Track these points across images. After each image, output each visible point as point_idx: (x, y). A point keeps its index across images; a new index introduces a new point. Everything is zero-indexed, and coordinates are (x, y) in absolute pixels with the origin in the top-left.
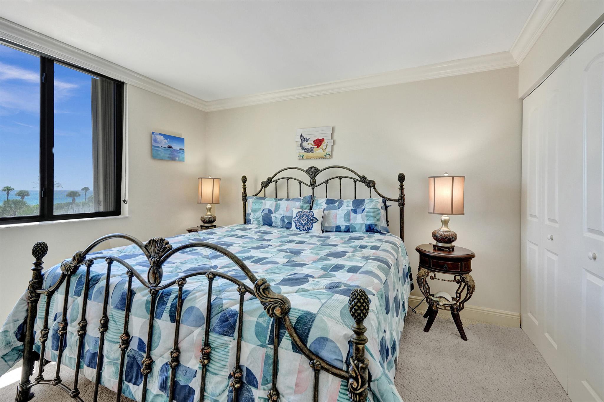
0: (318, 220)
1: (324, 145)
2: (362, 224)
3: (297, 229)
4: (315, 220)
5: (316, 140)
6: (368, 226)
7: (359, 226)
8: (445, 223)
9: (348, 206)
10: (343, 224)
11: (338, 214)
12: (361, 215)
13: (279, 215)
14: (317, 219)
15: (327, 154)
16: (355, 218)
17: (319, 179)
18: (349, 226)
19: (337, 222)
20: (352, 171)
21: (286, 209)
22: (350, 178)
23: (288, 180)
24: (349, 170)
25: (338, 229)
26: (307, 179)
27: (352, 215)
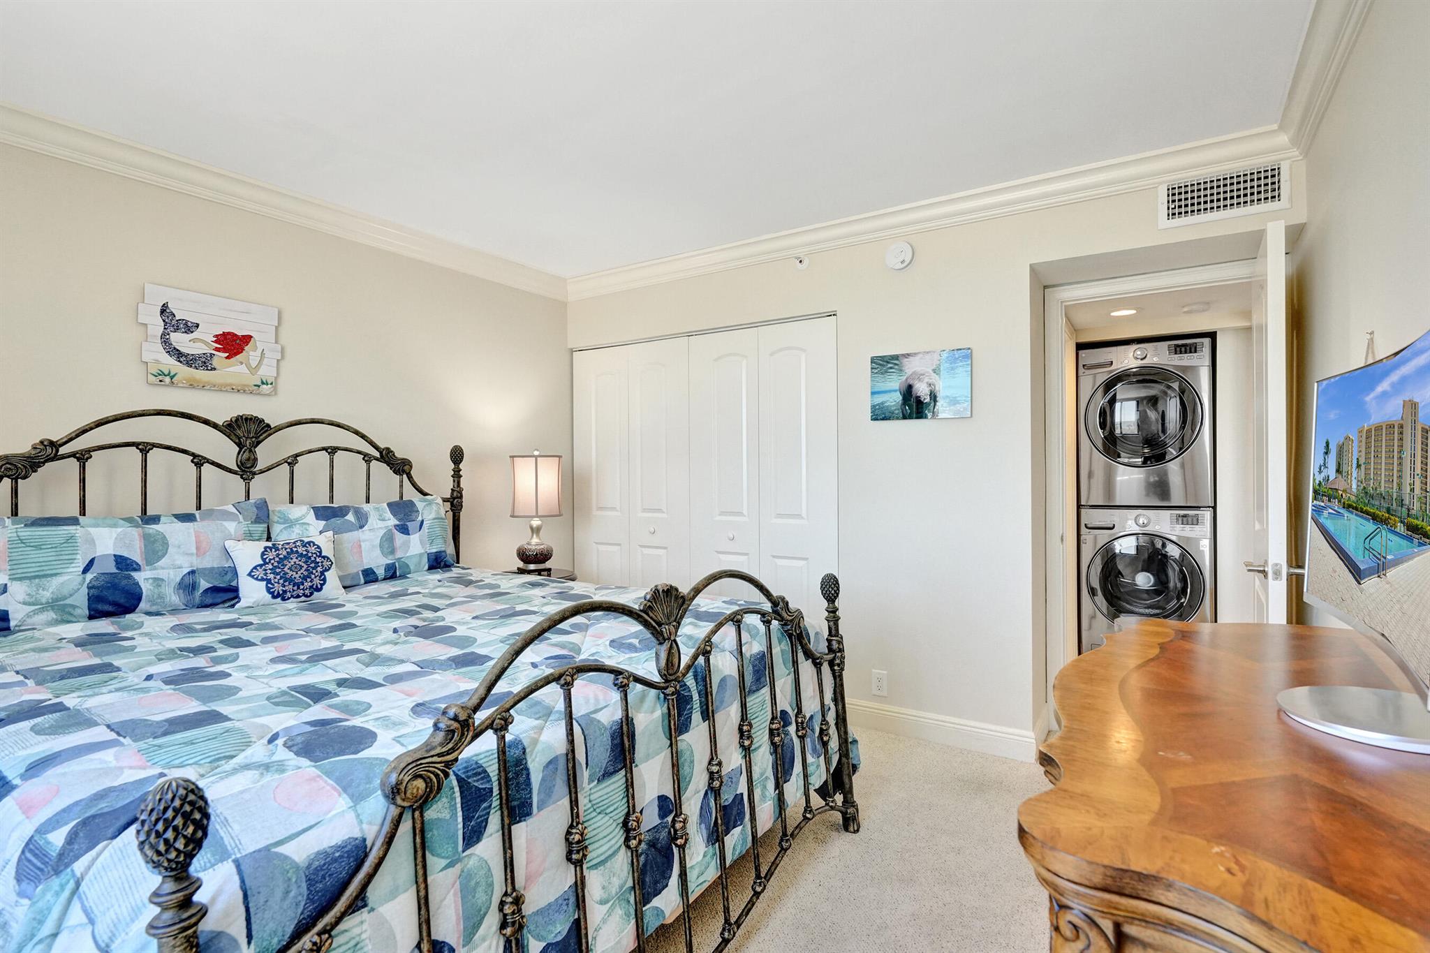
2: (421, 555)
4: (326, 564)
6: (434, 557)
7: (415, 560)
8: (536, 531)
9: (381, 521)
10: (378, 562)
11: (364, 541)
12: (418, 534)
13: (172, 572)
14: (331, 561)
15: (263, 383)
16: (407, 545)
17: (266, 453)
18: (394, 564)
19: (365, 561)
21: (198, 548)
23: (145, 452)
25: (370, 576)
26: (226, 451)
27: (399, 538)
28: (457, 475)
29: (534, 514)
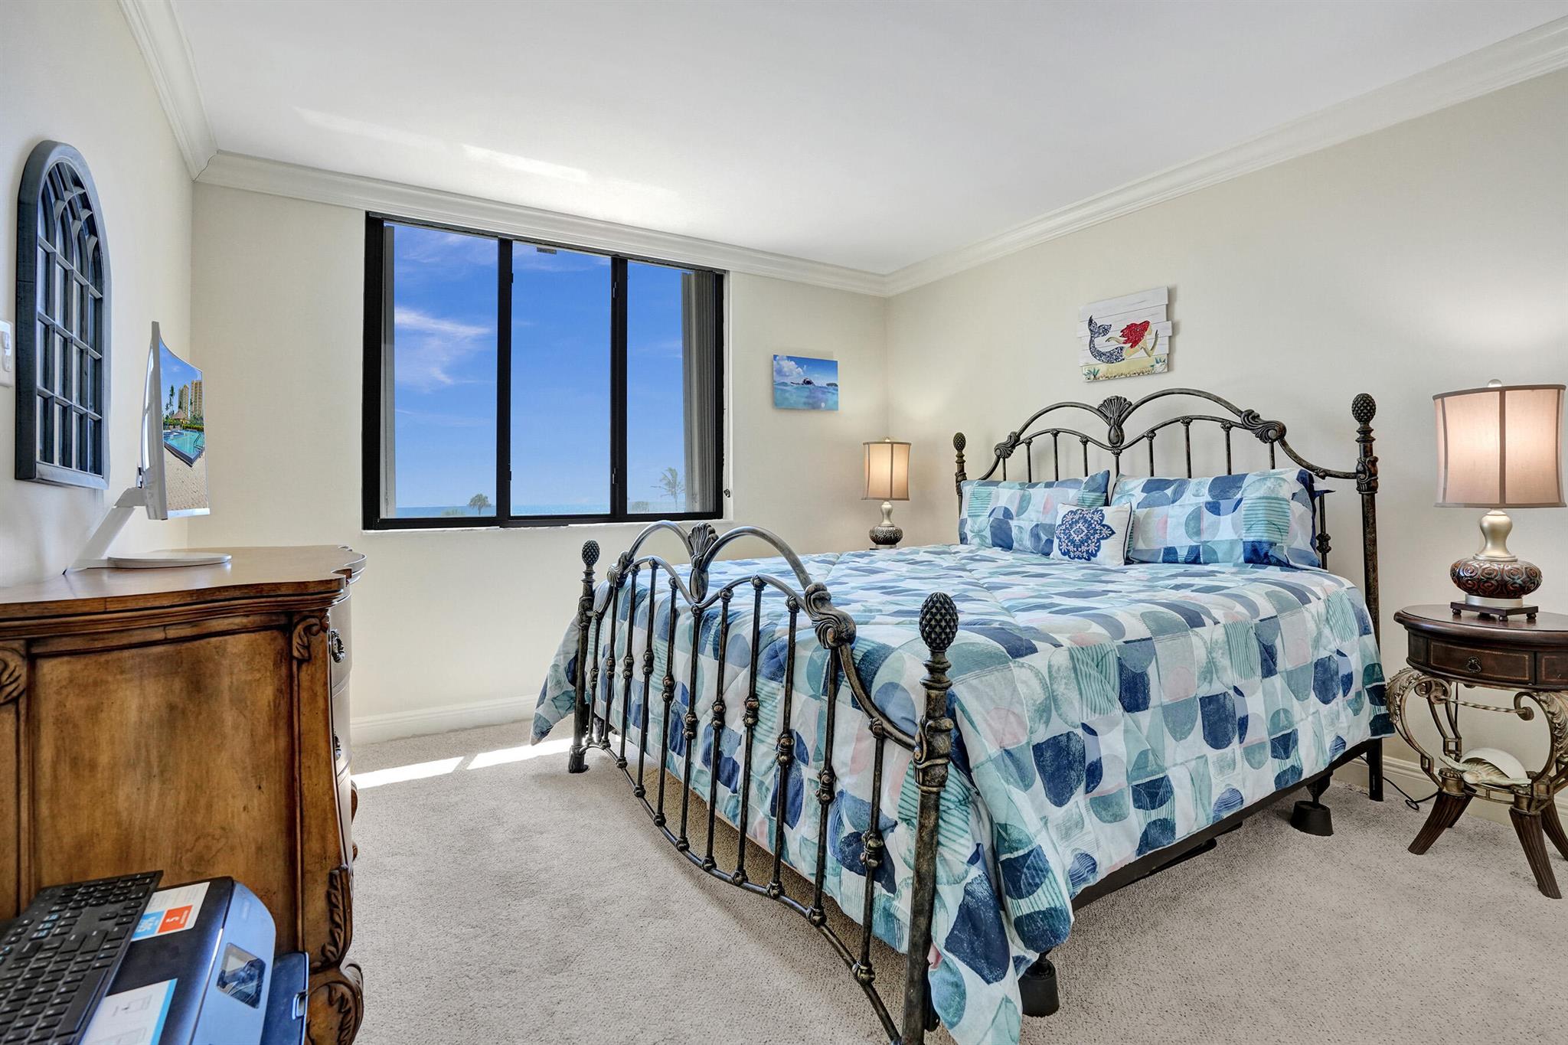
0: (1113, 533)
1: (1148, 338)
2: (1233, 543)
3: (1064, 554)
4: (1105, 532)
5: (1129, 327)
6: (1249, 547)
7: (1225, 547)
8: (1497, 535)
9: (1197, 495)
10: (1183, 543)
11: (1172, 517)
12: (1229, 517)
13: (1027, 523)
14: (1111, 530)
15: (1157, 362)
16: (1215, 527)
17: (1133, 427)
18: (1197, 547)
19: (1168, 538)
20: (1218, 400)
21: (1044, 508)
22: (1214, 419)
23: (1055, 435)
24: (1209, 397)
25: (1170, 556)
26: (1100, 429)
27: (1208, 517)
28: (1366, 438)
29: (1497, 501)
